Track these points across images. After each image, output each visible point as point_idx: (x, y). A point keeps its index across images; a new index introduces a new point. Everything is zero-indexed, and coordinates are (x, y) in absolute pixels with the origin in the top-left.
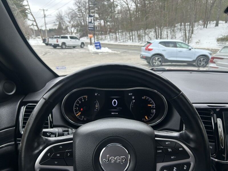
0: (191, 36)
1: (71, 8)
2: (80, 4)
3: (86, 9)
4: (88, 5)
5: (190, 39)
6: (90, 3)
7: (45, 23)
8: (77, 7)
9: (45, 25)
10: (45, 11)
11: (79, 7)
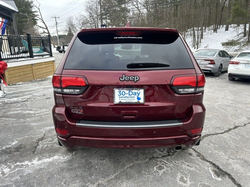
0: (201, 40)
1: (82, 14)
2: (91, 10)
3: (98, 16)
4: (99, 11)
5: (200, 44)
6: (102, 10)
7: (57, 30)
8: (89, 14)
9: (57, 32)
10: (57, 18)
11: (91, 14)
